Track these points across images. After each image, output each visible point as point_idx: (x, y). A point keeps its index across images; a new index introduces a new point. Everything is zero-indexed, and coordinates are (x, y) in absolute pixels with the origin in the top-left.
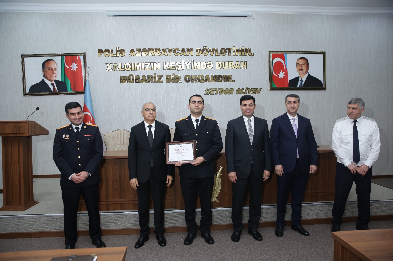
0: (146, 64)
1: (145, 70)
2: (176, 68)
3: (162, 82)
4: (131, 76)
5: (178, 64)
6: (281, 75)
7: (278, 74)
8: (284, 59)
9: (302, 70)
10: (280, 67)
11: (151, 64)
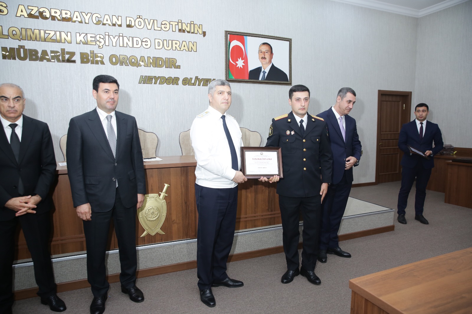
0: (47, 32)
1: (45, 41)
2: (96, 42)
3: (74, 62)
4: (22, 50)
5: (100, 37)
6: (240, 63)
7: (237, 62)
8: (243, 43)
9: (265, 58)
10: (238, 53)
11: (55, 33)
